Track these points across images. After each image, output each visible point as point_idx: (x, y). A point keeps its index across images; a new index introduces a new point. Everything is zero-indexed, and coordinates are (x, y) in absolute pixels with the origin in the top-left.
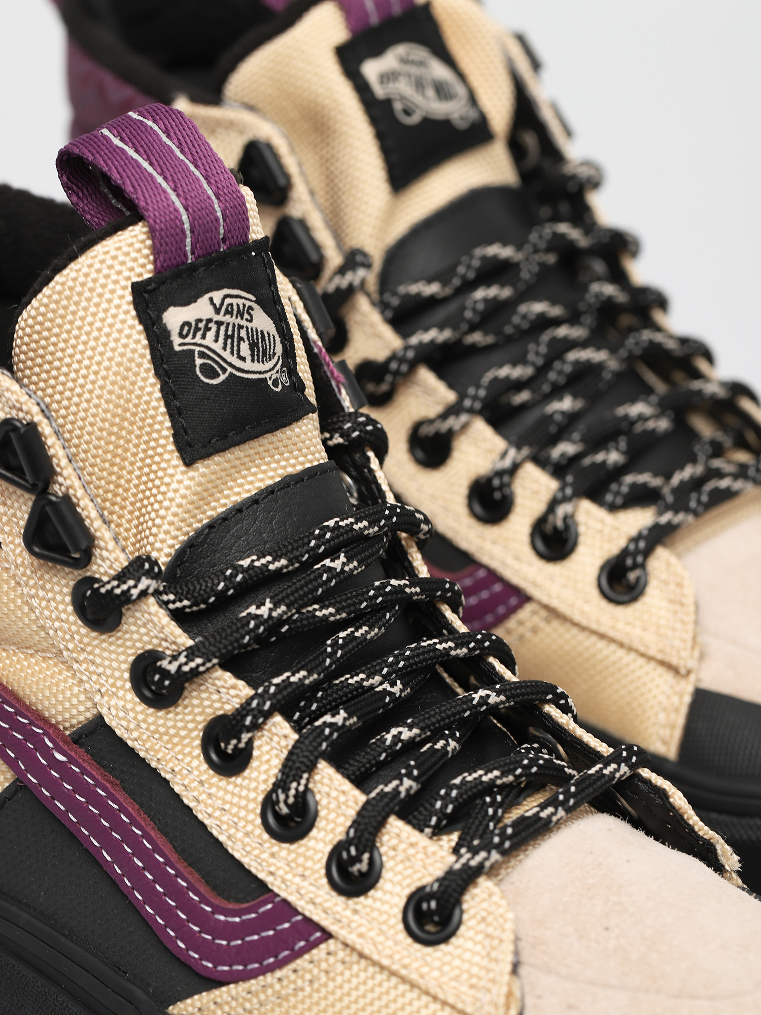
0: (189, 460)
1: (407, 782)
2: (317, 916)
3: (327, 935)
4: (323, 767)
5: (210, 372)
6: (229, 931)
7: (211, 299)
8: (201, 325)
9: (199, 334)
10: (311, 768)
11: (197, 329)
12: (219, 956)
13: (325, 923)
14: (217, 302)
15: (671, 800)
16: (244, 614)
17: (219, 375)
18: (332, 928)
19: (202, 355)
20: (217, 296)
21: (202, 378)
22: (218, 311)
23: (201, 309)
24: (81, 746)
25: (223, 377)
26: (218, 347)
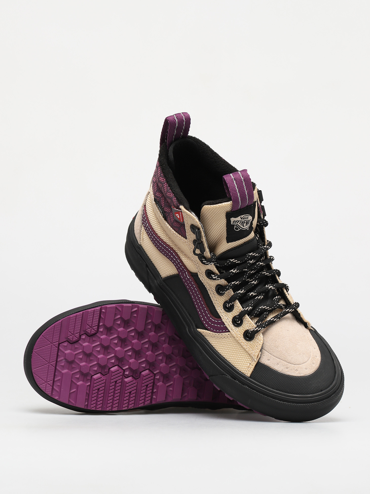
0: (228, 242)
1: (250, 308)
2: (228, 327)
3: (229, 331)
4: (237, 301)
5: (236, 229)
6: (212, 322)
7: (241, 217)
8: (238, 221)
9: (237, 222)
10: (234, 301)
11: (236, 222)
12: (209, 325)
13: (229, 328)
14: (242, 217)
15: (299, 312)
16: (230, 271)
17: (238, 229)
18: (231, 330)
19: (236, 226)
20: (242, 216)
21: (235, 230)
22: (241, 219)
23: (239, 218)
24: (193, 277)
25: (239, 230)
26: (240, 225)
